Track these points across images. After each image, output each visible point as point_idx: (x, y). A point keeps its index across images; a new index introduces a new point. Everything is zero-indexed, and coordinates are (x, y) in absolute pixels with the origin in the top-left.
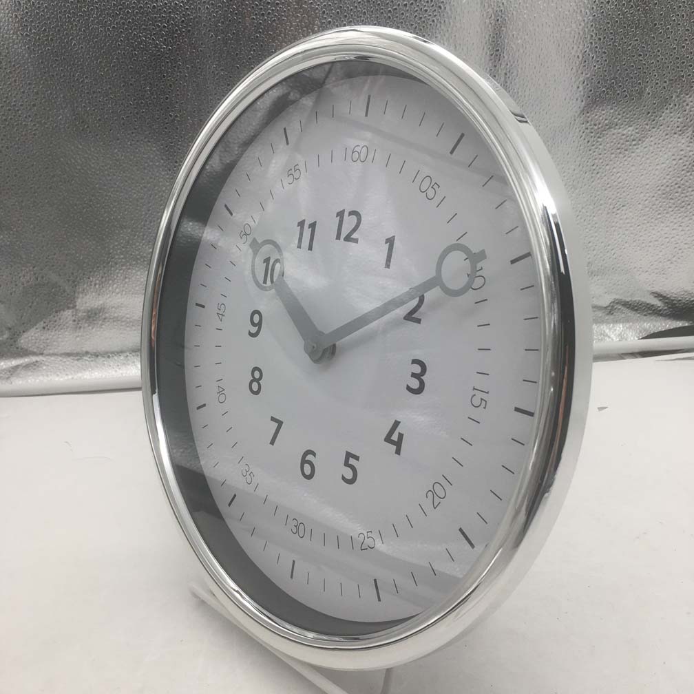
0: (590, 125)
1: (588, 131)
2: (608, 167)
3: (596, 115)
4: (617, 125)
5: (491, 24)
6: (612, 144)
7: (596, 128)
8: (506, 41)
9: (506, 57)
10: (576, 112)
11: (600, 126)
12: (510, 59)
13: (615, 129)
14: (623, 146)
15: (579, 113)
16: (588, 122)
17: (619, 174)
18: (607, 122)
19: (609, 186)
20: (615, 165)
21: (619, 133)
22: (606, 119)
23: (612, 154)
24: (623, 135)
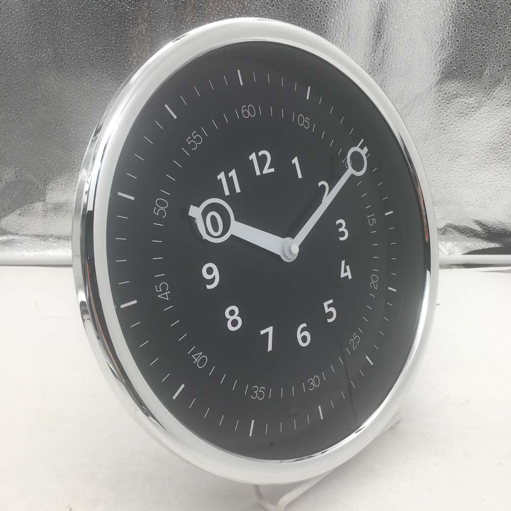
0: (442, 94)
1: (440, 98)
2: (452, 126)
3: (447, 87)
4: (462, 95)
5: (376, 12)
6: (457, 109)
7: (446, 96)
8: (387, 26)
9: (385, 38)
10: (433, 83)
11: (449, 95)
12: (389, 39)
13: (460, 98)
14: (465, 111)
15: (435, 84)
16: (440, 92)
17: (459, 132)
18: (454, 92)
19: (451, 140)
20: (457, 125)
21: (462, 102)
22: (454, 91)
23: (456, 116)
24: (466, 103)
